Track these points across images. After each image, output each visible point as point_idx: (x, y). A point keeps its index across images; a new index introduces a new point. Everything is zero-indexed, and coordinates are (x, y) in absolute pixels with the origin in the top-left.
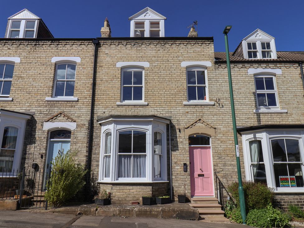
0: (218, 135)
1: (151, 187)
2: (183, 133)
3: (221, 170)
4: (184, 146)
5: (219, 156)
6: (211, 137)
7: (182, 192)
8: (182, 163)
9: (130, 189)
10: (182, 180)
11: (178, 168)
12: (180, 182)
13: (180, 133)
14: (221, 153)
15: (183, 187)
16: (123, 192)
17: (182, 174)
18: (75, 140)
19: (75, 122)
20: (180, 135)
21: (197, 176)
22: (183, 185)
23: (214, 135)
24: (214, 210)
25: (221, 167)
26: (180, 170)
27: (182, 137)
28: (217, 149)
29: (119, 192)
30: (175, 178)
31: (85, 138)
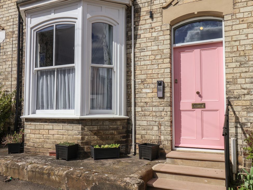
0: (242, 10)
1: (80, 127)
2: (159, 19)
3: (246, 92)
4: (160, 47)
5: (242, 59)
6: (223, 17)
7: (153, 138)
8: (155, 81)
9: (49, 130)
10: (154, 114)
11: (148, 91)
12: (150, 118)
13: (152, 20)
14: (247, 52)
15: (156, 128)
16: (39, 134)
17: (154, 104)
18: (5, 57)
19: (3, 29)
20: (154, 25)
21: (190, 107)
22: (157, 124)
23: (231, 10)
24: (205, 183)
25: (244, 86)
26: (150, 95)
27: (156, 28)
28: (237, 43)
29: (35, 134)
30: (142, 111)
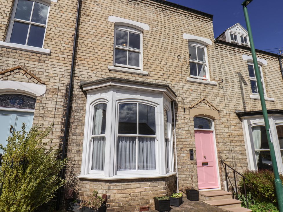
0: (222, 119)
2: (188, 113)
3: (227, 157)
4: (190, 129)
5: (224, 141)
6: (214, 120)
7: (189, 186)
8: (188, 149)
9: (136, 188)
10: (189, 170)
11: (184, 155)
12: (186, 173)
13: (185, 113)
14: (225, 138)
15: (190, 179)
16: (126, 193)
17: (188, 163)
19: (44, 84)
20: (185, 116)
21: (201, 165)
22: (190, 176)
23: (218, 118)
25: (226, 155)
26: (186, 158)
27: (187, 118)
28: (221, 134)
29: (121, 194)
30: (182, 168)
31: (60, 110)
